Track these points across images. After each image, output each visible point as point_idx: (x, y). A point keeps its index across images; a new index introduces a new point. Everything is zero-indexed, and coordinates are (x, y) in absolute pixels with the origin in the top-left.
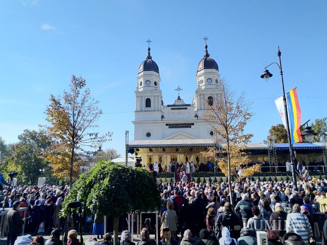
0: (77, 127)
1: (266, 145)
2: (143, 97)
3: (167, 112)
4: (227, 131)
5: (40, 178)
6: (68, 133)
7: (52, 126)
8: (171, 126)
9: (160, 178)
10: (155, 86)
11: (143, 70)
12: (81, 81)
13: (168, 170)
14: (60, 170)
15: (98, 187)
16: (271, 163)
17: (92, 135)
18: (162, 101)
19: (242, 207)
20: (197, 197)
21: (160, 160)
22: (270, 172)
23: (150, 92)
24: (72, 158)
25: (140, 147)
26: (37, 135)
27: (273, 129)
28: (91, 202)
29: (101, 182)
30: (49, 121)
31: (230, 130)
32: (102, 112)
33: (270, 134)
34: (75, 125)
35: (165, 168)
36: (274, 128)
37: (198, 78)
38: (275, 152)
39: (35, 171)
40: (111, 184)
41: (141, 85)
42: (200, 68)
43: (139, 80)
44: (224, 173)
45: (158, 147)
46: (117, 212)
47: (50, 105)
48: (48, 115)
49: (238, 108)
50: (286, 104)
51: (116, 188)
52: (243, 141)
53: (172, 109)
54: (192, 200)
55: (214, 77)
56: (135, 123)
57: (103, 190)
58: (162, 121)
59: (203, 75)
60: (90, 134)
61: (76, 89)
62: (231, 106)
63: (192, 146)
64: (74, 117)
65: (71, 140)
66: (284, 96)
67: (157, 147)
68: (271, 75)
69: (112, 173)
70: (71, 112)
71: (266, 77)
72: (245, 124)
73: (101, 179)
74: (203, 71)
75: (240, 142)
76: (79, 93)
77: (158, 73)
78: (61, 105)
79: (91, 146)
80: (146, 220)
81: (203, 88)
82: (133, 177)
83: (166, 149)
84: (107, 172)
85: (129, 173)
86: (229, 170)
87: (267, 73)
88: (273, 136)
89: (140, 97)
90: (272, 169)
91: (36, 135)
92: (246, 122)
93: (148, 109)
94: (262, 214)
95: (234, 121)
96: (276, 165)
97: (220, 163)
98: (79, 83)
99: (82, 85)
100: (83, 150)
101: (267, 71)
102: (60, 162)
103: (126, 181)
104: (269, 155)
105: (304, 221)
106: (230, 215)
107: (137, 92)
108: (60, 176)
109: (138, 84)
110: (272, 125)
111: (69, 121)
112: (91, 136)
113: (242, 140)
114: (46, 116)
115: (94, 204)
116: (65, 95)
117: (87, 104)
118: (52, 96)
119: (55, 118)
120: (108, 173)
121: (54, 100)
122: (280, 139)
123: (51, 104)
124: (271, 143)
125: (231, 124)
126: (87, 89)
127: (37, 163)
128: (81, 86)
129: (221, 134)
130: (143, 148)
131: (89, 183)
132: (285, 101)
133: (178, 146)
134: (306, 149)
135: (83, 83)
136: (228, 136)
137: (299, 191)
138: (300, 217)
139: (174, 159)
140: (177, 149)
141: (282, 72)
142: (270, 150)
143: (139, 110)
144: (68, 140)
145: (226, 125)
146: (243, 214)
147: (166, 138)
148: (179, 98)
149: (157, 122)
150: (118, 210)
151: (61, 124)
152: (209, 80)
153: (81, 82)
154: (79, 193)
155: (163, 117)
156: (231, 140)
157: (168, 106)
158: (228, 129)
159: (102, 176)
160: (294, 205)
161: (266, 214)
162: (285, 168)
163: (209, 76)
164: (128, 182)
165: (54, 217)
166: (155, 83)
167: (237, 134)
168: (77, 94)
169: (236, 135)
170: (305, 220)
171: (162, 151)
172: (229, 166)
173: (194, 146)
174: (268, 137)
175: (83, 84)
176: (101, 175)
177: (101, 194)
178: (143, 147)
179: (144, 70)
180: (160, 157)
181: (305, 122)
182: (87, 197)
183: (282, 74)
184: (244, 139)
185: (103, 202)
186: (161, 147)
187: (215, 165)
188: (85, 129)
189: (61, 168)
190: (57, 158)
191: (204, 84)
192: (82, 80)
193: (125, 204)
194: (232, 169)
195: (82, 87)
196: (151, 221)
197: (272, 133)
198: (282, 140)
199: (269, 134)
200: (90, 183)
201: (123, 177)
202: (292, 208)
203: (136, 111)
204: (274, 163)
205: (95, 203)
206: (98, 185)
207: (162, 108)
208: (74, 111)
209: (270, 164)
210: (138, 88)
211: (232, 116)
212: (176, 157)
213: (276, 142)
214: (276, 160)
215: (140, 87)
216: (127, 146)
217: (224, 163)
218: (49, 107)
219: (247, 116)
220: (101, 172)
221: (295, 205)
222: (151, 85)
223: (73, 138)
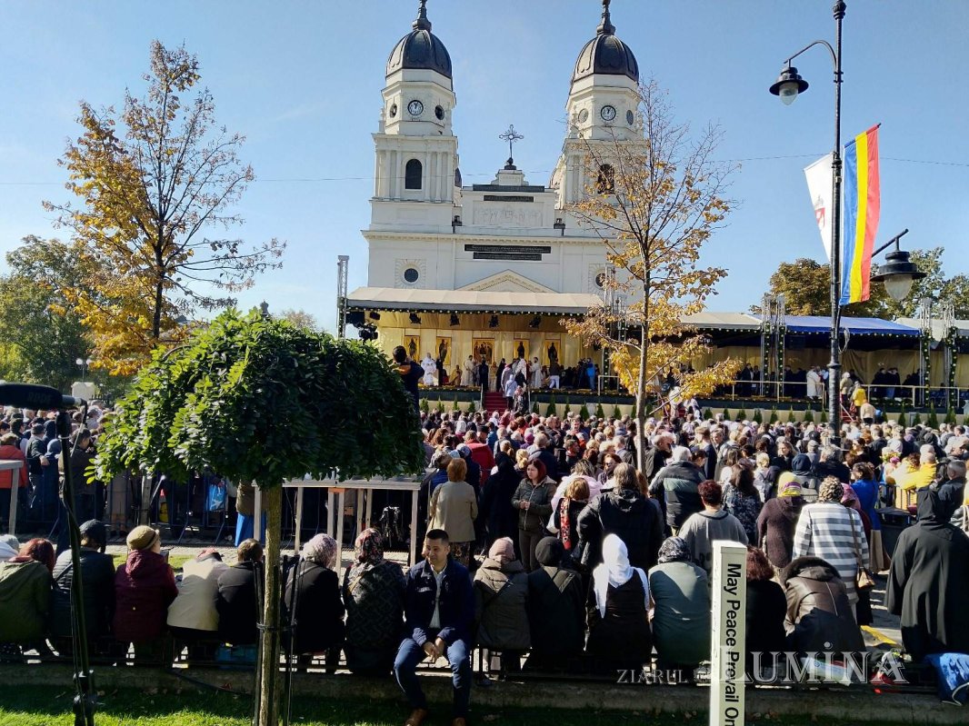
0: (171, 217)
1: (757, 320)
2: (399, 156)
3: (472, 206)
4: (647, 257)
5: (76, 383)
6: (143, 236)
7: (88, 209)
8: (481, 252)
9: (437, 402)
10: (437, 121)
11: (400, 66)
12: (182, 63)
13: (465, 379)
14: (120, 353)
15: (209, 388)
16: (766, 370)
17: (220, 246)
18: (457, 171)
19: (670, 485)
20: (539, 453)
21: (443, 348)
22: (761, 397)
23: (419, 138)
24: (157, 316)
25: (383, 309)
26: (68, 255)
27: (782, 272)
28: (184, 437)
29: (221, 373)
30: (78, 192)
31: (658, 253)
32: (255, 173)
33: (772, 287)
34: (166, 213)
35: (457, 375)
36: (786, 271)
37: (575, 103)
38: (781, 339)
39: (64, 364)
40: (251, 381)
41: (394, 114)
42: (581, 69)
43: (387, 98)
44: (627, 382)
45: (437, 311)
46: (270, 470)
47: (80, 141)
48: (71, 172)
49: (688, 183)
50: (840, 180)
51: (270, 394)
52: (692, 291)
53: (487, 198)
54: (524, 459)
55: (624, 102)
56: (369, 235)
57: (222, 398)
58: (455, 236)
59: (589, 94)
60: (213, 245)
61: (169, 90)
62: (667, 177)
63: (539, 313)
64: (162, 184)
65: (153, 260)
66: (837, 154)
67: (434, 311)
68: (803, 86)
69: (257, 349)
70: (149, 167)
71: (788, 93)
72: (704, 235)
73: (222, 366)
74: (590, 82)
75: (685, 293)
76: (177, 107)
77: (450, 77)
78: (117, 140)
79: (219, 283)
80: (386, 509)
81: (587, 135)
82: (332, 370)
83: (460, 317)
84: (240, 345)
85: (318, 355)
86: (641, 376)
87: (791, 77)
88: (782, 294)
89: (388, 154)
90: (766, 389)
91: (64, 255)
92: (708, 229)
93: (413, 193)
94: (730, 505)
95: (670, 225)
96: (780, 377)
97: (617, 354)
98: (178, 72)
99: (189, 81)
100: (191, 293)
101: (792, 71)
102: (116, 326)
103: (307, 376)
104: (763, 348)
105: (850, 526)
106: (634, 500)
107: (380, 138)
108: (119, 367)
109: (383, 110)
110: (783, 261)
111: (144, 197)
112: (215, 249)
113: (690, 286)
114: (66, 175)
115: (192, 441)
116: (129, 108)
117: (201, 143)
118: (86, 108)
119: (97, 184)
120: (244, 349)
121: (92, 123)
122: (801, 303)
123: (83, 138)
124: (772, 314)
125: (663, 235)
126: (203, 91)
127: (68, 340)
128: (182, 82)
129: (629, 266)
130: (390, 310)
131: (181, 376)
132: (839, 168)
133: (499, 312)
134: (872, 334)
135: (191, 71)
136: (648, 274)
137: (842, 446)
138: (838, 515)
139: (482, 351)
140: (492, 319)
141: (839, 73)
142: (768, 334)
143: (383, 196)
144: (144, 257)
145: (647, 238)
146: (669, 502)
147: (470, 287)
148: (510, 166)
149: (440, 236)
150: (274, 464)
151: (115, 203)
152: (607, 110)
153: (185, 69)
154: (149, 405)
155: (456, 222)
156: (658, 287)
157: (477, 188)
158: (650, 252)
159: (223, 355)
160: (822, 481)
161: (739, 506)
162: (805, 387)
163: (609, 99)
164: (315, 381)
165: (106, 492)
166: (439, 112)
167: (677, 267)
168: (170, 107)
169: (674, 271)
170: (852, 523)
171: (450, 322)
172: (641, 365)
173: (545, 314)
174: (767, 295)
175: (190, 74)
176: (220, 352)
177: (216, 411)
178: (391, 308)
179: (404, 67)
180: (443, 341)
181: (892, 238)
182: (171, 417)
183: (839, 81)
184: (697, 284)
185: (221, 437)
186: (445, 312)
187: (602, 369)
188: (196, 227)
189: (121, 345)
190: (108, 312)
191: (589, 122)
192: (185, 61)
193: (299, 448)
194: (650, 372)
195: (186, 85)
196: (399, 514)
197: (778, 283)
198: (807, 307)
199: (769, 288)
200: (185, 376)
201: (293, 363)
202: (818, 491)
203: (377, 200)
204: (773, 373)
205: (194, 438)
206: (208, 383)
207: (457, 196)
208: (160, 164)
209: (762, 375)
210: (382, 123)
211: (667, 209)
212: (490, 344)
213: (788, 312)
214: (780, 363)
215: (389, 120)
216: (343, 301)
217: (629, 356)
218: (75, 145)
219: (714, 211)
220: (223, 342)
221: (826, 480)
222: (424, 117)
223: (160, 254)
